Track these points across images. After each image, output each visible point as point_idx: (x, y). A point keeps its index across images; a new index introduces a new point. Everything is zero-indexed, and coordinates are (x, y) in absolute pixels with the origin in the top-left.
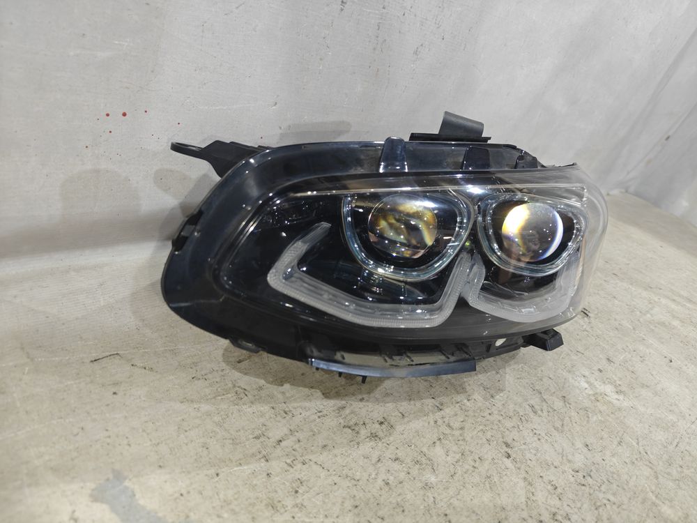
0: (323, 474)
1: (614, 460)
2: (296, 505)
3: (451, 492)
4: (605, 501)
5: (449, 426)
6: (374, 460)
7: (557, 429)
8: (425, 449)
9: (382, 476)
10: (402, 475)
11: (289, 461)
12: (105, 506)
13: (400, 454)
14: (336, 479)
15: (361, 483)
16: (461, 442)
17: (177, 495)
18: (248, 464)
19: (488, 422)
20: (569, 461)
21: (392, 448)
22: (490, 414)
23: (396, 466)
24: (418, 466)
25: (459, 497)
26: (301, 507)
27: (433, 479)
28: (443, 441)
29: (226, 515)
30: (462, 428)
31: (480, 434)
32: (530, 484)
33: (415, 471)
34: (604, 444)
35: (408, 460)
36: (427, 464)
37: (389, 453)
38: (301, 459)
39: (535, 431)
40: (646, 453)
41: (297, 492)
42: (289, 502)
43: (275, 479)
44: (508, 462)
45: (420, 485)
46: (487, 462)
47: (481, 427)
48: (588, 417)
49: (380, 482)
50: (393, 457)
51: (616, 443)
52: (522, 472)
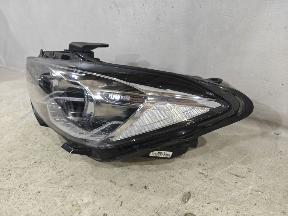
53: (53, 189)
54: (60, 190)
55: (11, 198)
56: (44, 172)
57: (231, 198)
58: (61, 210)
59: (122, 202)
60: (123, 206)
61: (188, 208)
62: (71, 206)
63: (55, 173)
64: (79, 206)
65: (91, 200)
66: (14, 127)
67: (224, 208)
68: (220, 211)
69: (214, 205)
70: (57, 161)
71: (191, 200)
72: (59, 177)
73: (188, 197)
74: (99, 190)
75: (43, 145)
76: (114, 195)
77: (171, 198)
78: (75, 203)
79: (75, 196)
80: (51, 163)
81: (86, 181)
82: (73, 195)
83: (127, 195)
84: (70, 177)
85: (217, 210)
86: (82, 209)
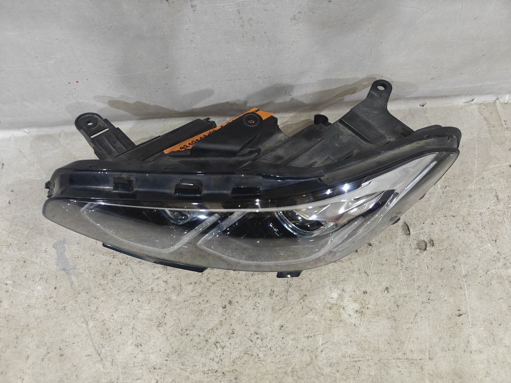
0: (130, 273)
1: (291, 342)
2: (111, 280)
3: (177, 307)
4: (255, 354)
5: (208, 279)
6: (156, 277)
7: (273, 309)
8: (183, 284)
9: (153, 286)
10: (162, 289)
11: (121, 262)
12: (56, 251)
13: (170, 280)
14: (134, 277)
15: (142, 283)
16: (206, 289)
17: (77, 257)
18: (106, 256)
19: (233, 287)
20: (259, 327)
21: (169, 276)
22: (239, 283)
23: (163, 284)
24: (173, 289)
25: (178, 311)
26: (113, 281)
27: (174, 297)
28: (196, 285)
29: (87, 271)
30: (213, 283)
31: (221, 291)
32: (221, 325)
33: (169, 291)
34: (297, 332)
35: (171, 285)
36: (178, 290)
37: (164, 278)
38: (126, 263)
39: (257, 304)
40: (322, 351)
41: (115, 275)
42: (110, 277)
43: (112, 266)
44: (221, 310)
45: (166, 297)
46: (209, 304)
47: (225, 288)
48: (307, 314)
49: (150, 288)
50: (165, 280)
51: (306, 335)
52: (224, 317)
53: (290, 313)
54: (299, 307)
55: (261, 355)
56: (252, 307)
57: (434, 207)
58: (325, 320)
59: (365, 272)
60: (370, 274)
61: (415, 238)
62: (328, 310)
63: (267, 299)
64: (336, 304)
65: (339, 292)
66: (83, 294)
67: (436, 219)
68: (434, 223)
69: (428, 221)
70: (248, 286)
71: (411, 230)
72: (278, 298)
73: (407, 228)
74: (335, 278)
75: (195, 283)
76: (353, 272)
77: (396, 238)
78: (329, 306)
79: (321, 300)
80: (245, 293)
81: (312, 280)
82: (318, 302)
83: (362, 263)
84: (290, 290)
85: (433, 224)
86: (341, 304)
